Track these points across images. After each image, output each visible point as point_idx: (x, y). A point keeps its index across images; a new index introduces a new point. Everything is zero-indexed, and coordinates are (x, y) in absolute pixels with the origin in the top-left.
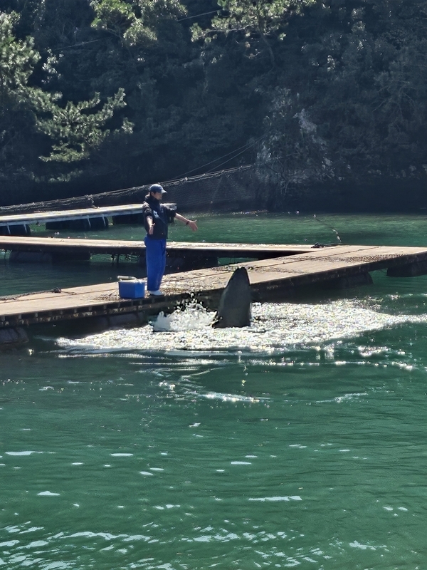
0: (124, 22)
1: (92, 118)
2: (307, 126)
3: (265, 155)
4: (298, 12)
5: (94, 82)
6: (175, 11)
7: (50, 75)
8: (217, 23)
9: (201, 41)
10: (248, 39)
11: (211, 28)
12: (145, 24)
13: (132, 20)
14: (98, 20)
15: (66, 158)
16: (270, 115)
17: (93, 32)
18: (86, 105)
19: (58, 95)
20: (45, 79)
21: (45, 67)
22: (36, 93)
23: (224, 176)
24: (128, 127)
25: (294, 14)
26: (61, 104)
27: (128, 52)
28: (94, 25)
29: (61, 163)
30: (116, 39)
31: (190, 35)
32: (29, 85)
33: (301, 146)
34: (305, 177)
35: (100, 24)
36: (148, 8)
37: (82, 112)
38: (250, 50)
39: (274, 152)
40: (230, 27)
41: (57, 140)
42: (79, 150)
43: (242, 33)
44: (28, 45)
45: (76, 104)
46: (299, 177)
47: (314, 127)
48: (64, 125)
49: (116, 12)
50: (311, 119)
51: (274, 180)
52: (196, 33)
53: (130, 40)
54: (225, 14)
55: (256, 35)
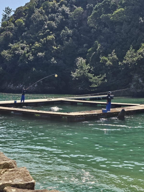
0: (106, 61)
1: (100, 79)
2: (141, 81)
3: (132, 86)
4: (140, 59)
5: (100, 72)
6: (116, 59)
7: (92, 71)
8: (124, 61)
9: (121, 65)
10: (130, 64)
11: (123, 62)
12: (110, 62)
13: (108, 61)
14: (101, 61)
15: (94, 86)
16: (134, 79)
17: (100, 63)
18: (98, 76)
19: (93, 75)
20: (91, 72)
21: (91, 69)
22: (89, 74)
23: (124, 90)
24: (106, 81)
25: (139, 60)
26: (94, 76)
27: (107, 67)
28: (100, 62)
29: (93, 87)
30: (105, 64)
31: (119, 64)
32: (88, 73)
33: (139, 85)
34: (140, 91)
35: (101, 62)
36: (111, 59)
37: (98, 78)
38: (130, 67)
39: (134, 86)
40: (126, 62)
41: (93, 83)
42: (97, 85)
43: (129, 63)
44: (88, 65)
45: (96, 76)
46: (139, 91)
47: (142, 81)
48: (94, 80)
49: (105, 59)
50: (142, 80)
51: (134, 91)
52: (120, 63)
53: (107, 64)
54: (125, 60)
55: (131, 64)
